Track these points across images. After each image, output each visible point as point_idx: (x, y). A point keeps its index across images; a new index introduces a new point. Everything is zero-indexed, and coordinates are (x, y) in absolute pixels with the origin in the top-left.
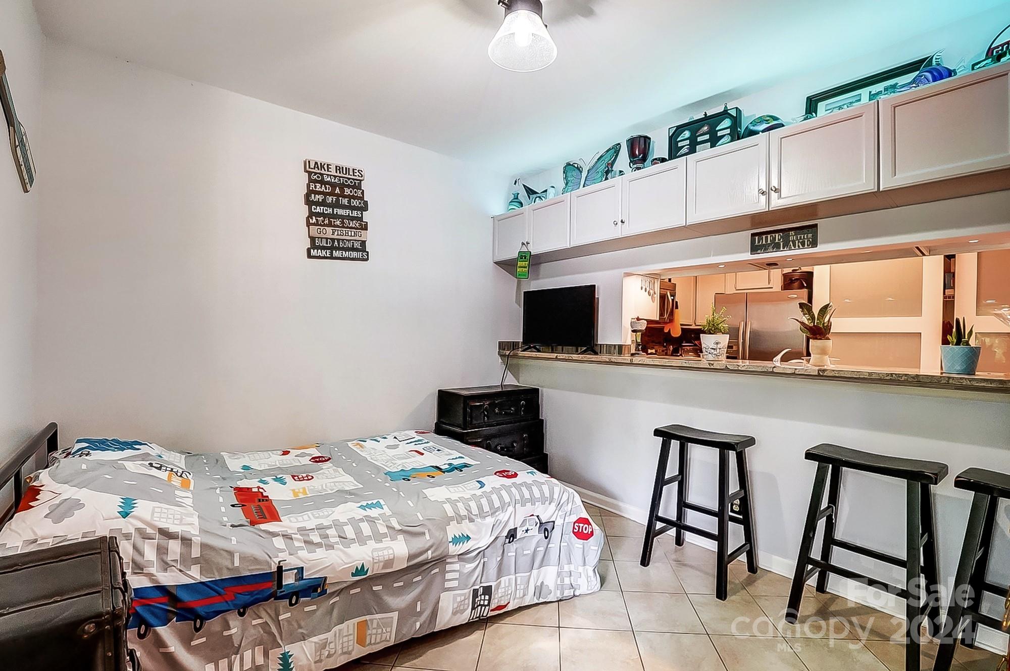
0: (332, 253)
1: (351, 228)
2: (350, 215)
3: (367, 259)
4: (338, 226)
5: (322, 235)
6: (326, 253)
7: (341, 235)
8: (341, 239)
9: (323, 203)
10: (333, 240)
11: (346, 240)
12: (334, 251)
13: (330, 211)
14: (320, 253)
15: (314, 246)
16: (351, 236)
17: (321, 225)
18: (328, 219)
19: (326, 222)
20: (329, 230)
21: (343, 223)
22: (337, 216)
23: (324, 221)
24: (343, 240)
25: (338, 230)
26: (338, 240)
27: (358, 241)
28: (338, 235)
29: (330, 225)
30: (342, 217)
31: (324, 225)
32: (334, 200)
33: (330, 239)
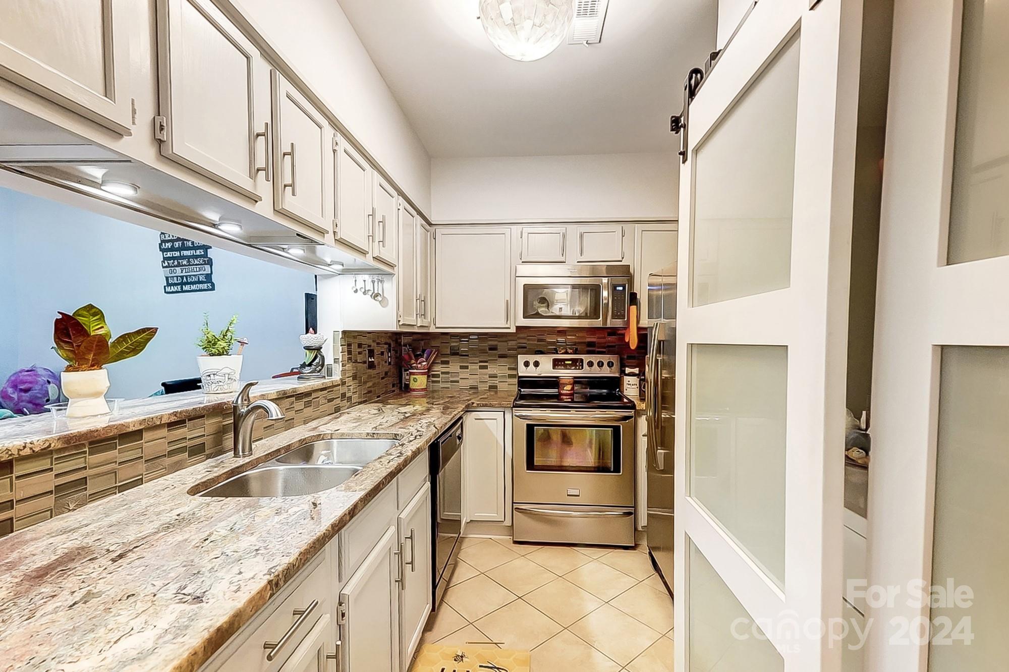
0: (182, 288)
1: (196, 265)
2: (195, 254)
3: (213, 289)
4: (185, 265)
5: (173, 275)
6: (177, 288)
7: (188, 272)
8: (189, 275)
9: (172, 249)
10: (182, 277)
11: (193, 275)
12: (184, 286)
13: (177, 254)
14: (173, 289)
15: (169, 285)
16: (197, 271)
17: (172, 267)
18: (177, 261)
19: (176, 263)
20: (178, 269)
21: (189, 261)
22: (183, 257)
23: (174, 262)
24: (190, 276)
25: (185, 268)
26: (186, 277)
27: (203, 274)
28: (186, 272)
29: (179, 265)
30: (188, 257)
31: (175, 266)
32: (180, 245)
33: (180, 276)
